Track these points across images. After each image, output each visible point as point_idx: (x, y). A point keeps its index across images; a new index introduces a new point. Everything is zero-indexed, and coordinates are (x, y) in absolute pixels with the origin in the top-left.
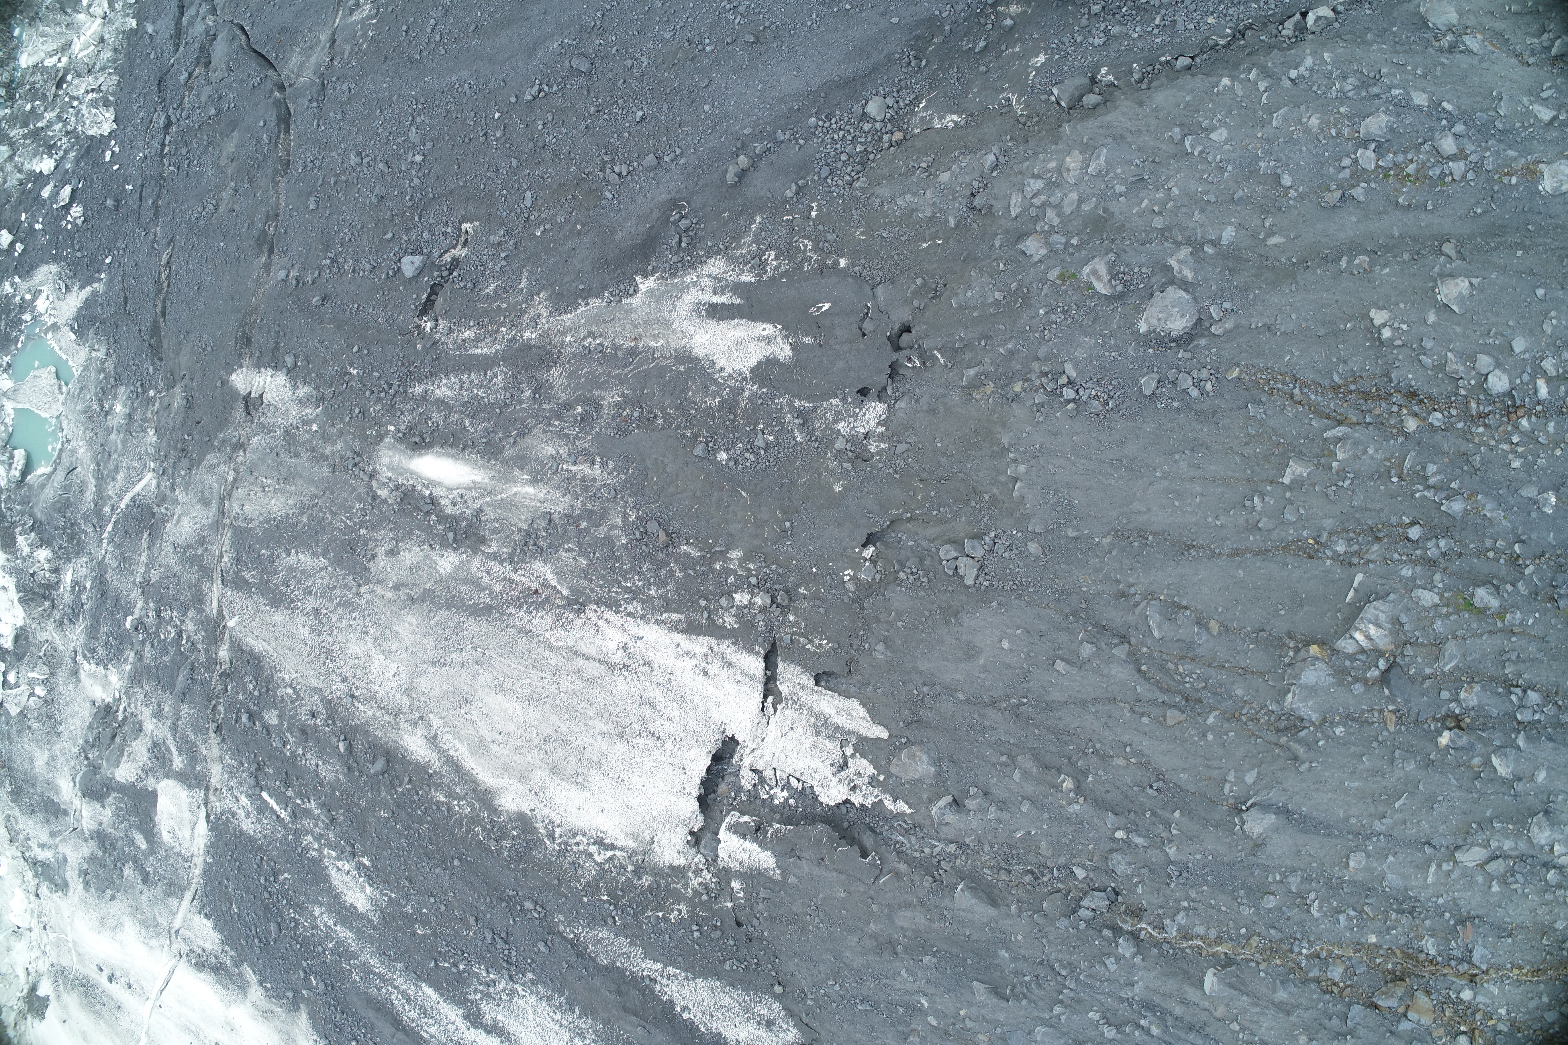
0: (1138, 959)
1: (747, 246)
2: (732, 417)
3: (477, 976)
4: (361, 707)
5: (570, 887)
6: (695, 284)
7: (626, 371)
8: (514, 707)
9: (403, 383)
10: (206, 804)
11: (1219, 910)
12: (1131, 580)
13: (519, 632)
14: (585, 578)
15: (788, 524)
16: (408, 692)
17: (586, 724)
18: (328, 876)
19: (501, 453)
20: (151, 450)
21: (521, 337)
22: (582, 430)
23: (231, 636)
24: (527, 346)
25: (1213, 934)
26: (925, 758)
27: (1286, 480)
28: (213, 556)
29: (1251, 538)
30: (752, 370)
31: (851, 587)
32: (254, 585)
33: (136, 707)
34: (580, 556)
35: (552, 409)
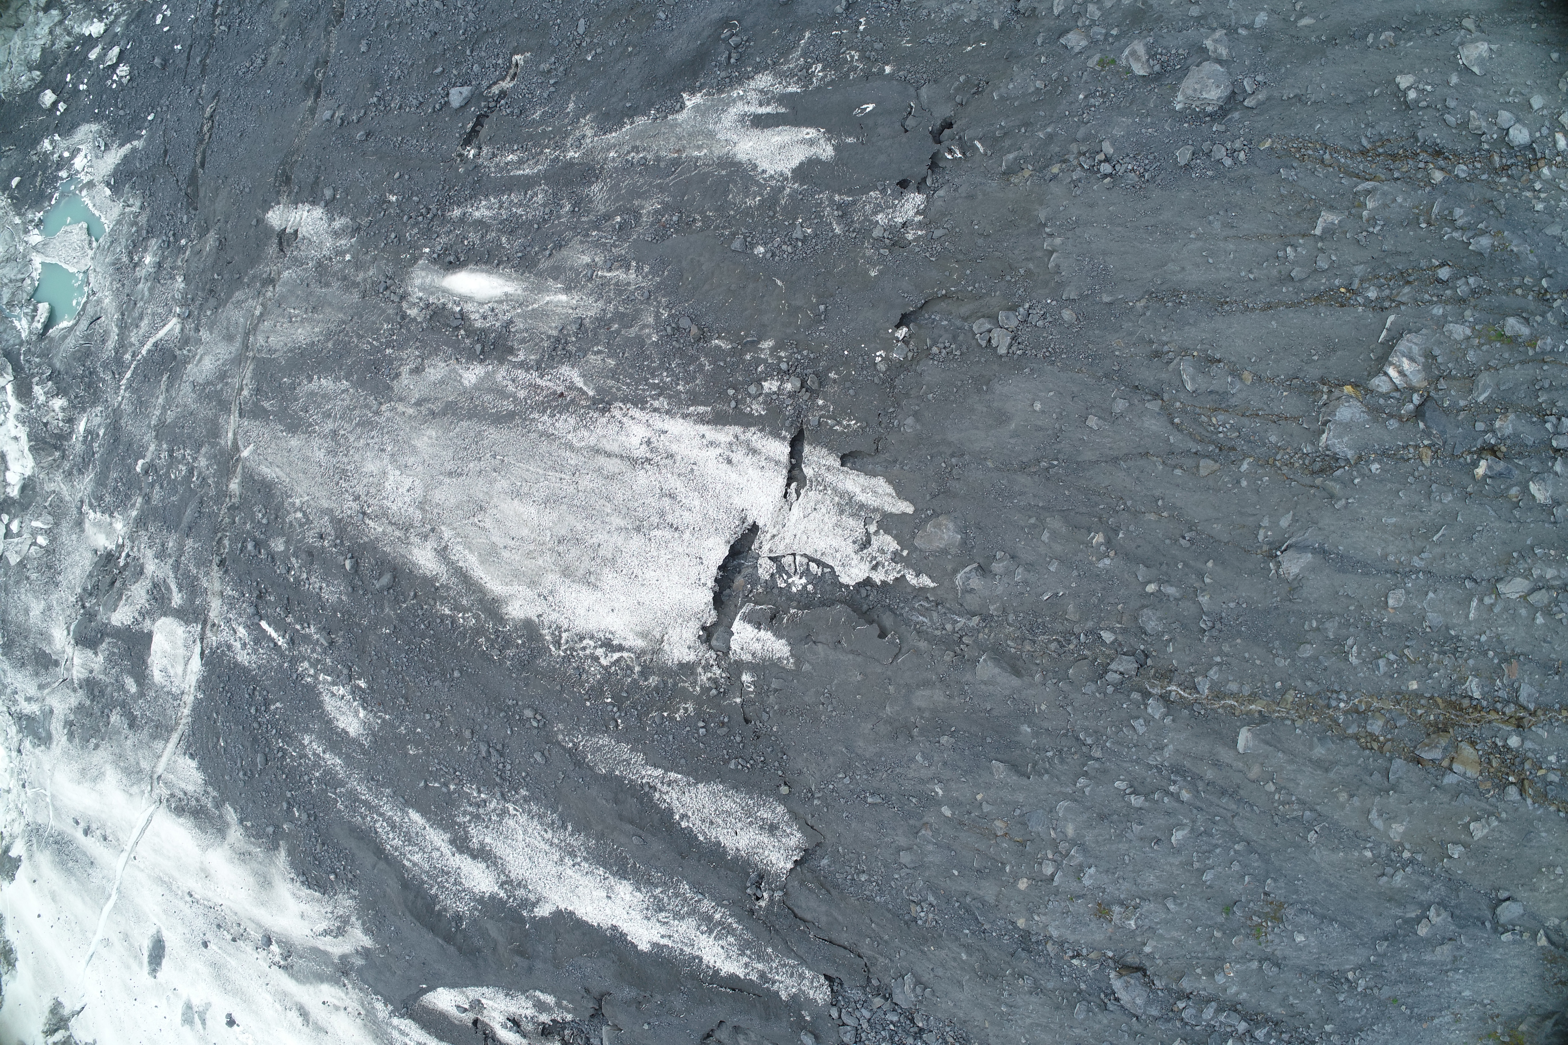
0: (1168, 720)
1: (795, 60)
2: (771, 213)
3: (468, 795)
4: (372, 524)
5: (573, 692)
6: (741, 98)
7: (667, 180)
8: (529, 511)
9: (442, 207)
10: (202, 640)
11: (1254, 664)
12: (1164, 338)
13: (541, 436)
14: (613, 378)
15: (822, 307)
16: (422, 505)
17: (603, 522)
18: (322, 702)
19: (536, 266)
20: (178, 296)
21: (565, 156)
22: (619, 238)
23: (243, 468)
24: (570, 164)
25: (1247, 690)
26: (951, 526)
27: (1318, 231)
28: (233, 389)
29: (1284, 290)
30: (794, 171)
31: (882, 367)
32: (273, 413)
33: (139, 550)
34: (609, 357)
35: (590, 221)
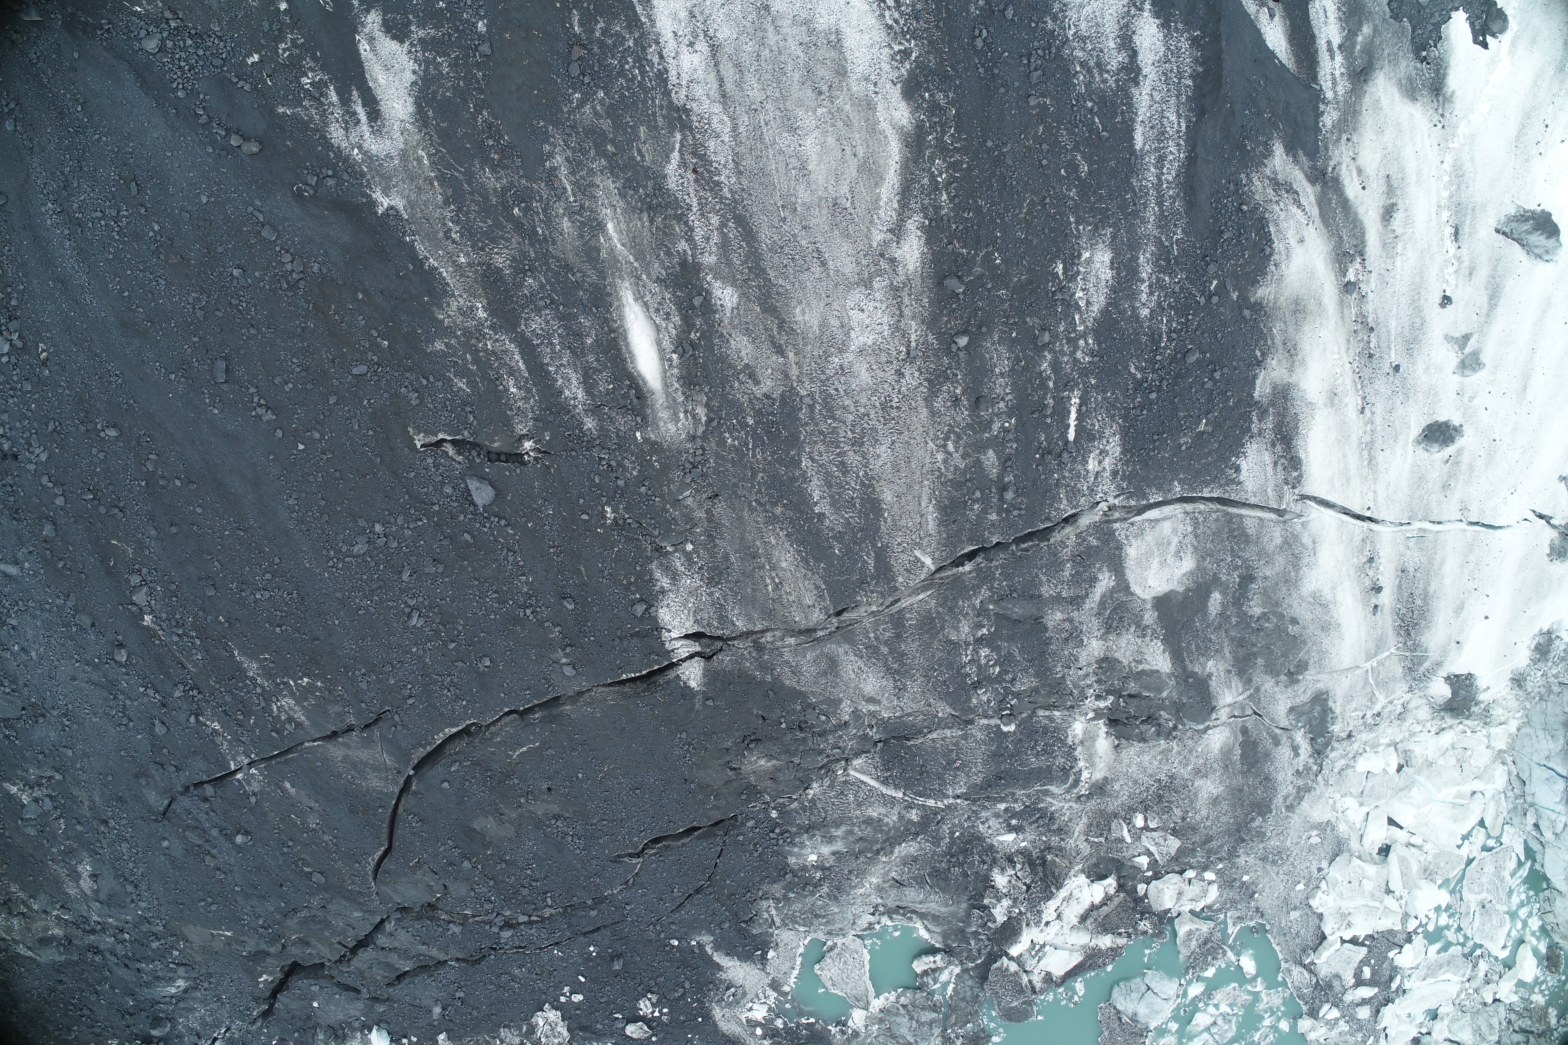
1: (308, 111)
2: (446, 38)
3: (1088, 85)
4: (913, 337)
6: (360, 147)
7: (461, 177)
8: (810, 146)
9: (591, 444)
10: (1125, 519)
13: (741, 173)
14: (656, 121)
16: (867, 284)
17: (780, 53)
18: (1101, 312)
19: (597, 284)
20: (827, 782)
21: (486, 320)
22: (531, 198)
24: (491, 307)
30: (402, 42)
32: (874, 546)
33: (1087, 675)
34: (639, 139)
35: (532, 244)
